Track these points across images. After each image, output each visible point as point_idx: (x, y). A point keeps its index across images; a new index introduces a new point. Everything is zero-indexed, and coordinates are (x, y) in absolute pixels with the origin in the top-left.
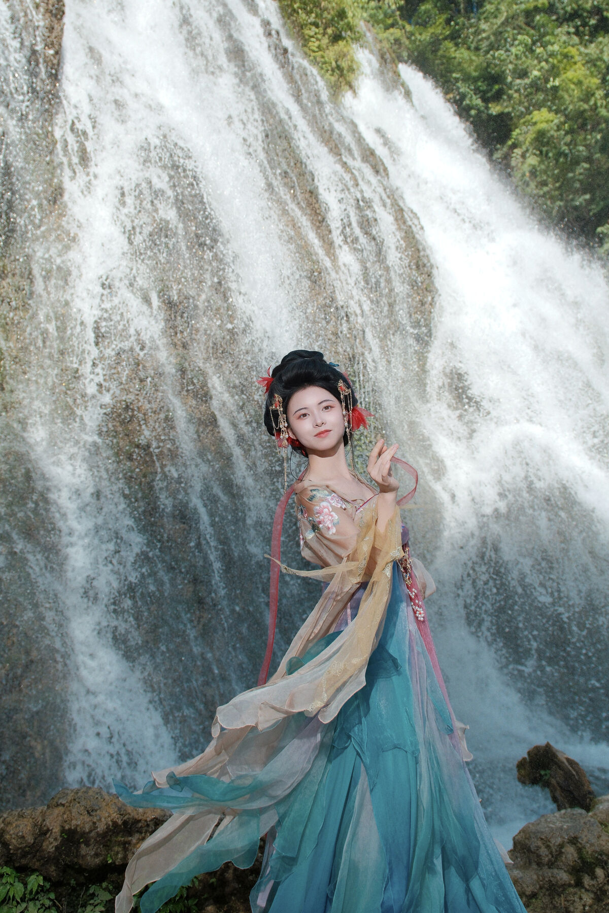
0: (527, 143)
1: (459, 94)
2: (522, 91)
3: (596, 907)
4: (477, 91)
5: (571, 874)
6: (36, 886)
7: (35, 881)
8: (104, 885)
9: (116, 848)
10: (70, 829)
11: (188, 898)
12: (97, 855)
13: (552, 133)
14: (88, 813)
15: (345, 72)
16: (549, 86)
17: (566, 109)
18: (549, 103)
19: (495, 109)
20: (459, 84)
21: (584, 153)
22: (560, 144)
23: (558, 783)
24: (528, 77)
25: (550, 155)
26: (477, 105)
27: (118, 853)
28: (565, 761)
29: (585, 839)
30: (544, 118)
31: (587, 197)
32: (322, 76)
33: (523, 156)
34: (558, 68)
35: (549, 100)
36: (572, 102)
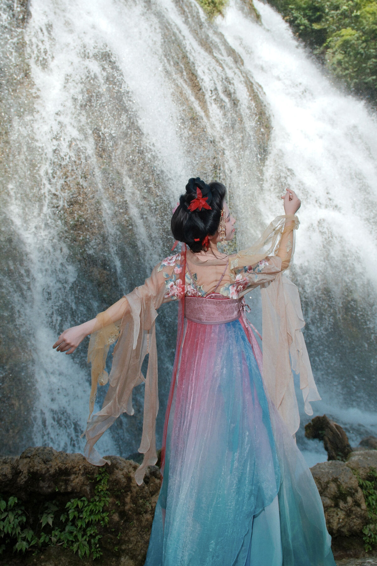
0: (337, 47)
1: (293, 17)
2: (335, 17)
3: (346, 520)
4: (305, 15)
5: (332, 500)
6: (14, 502)
7: (13, 500)
8: (54, 502)
9: (61, 483)
10: (33, 472)
11: (103, 512)
12: (49, 487)
13: (353, 41)
14: (45, 463)
15: (217, 5)
16: (353, 15)
17: (364, 28)
18: (353, 25)
19: (316, 26)
20: (293, 12)
21: (374, 54)
22: (358, 48)
23: (329, 439)
24: (340, 10)
25: (351, 53)
26: (304, 23)
27: (61, 486)
28: (334, 427)
29: (342, 480)
30: (348, 33)
31: (374, 77)
32: (202, 7)
33: (334, 53)
34: (360, 5)
35: (352, 23)
36: (368, 24)
